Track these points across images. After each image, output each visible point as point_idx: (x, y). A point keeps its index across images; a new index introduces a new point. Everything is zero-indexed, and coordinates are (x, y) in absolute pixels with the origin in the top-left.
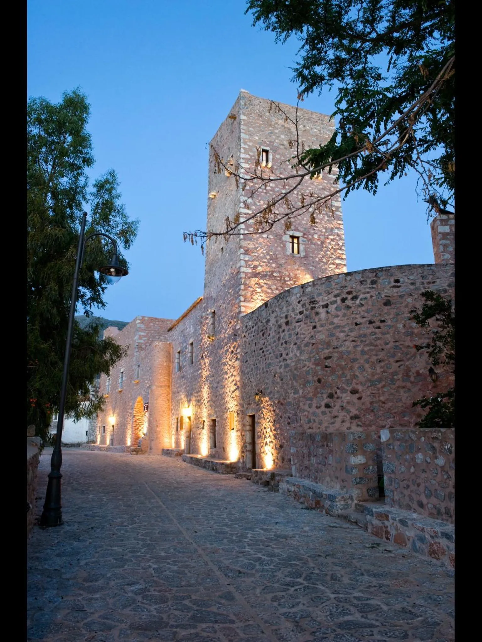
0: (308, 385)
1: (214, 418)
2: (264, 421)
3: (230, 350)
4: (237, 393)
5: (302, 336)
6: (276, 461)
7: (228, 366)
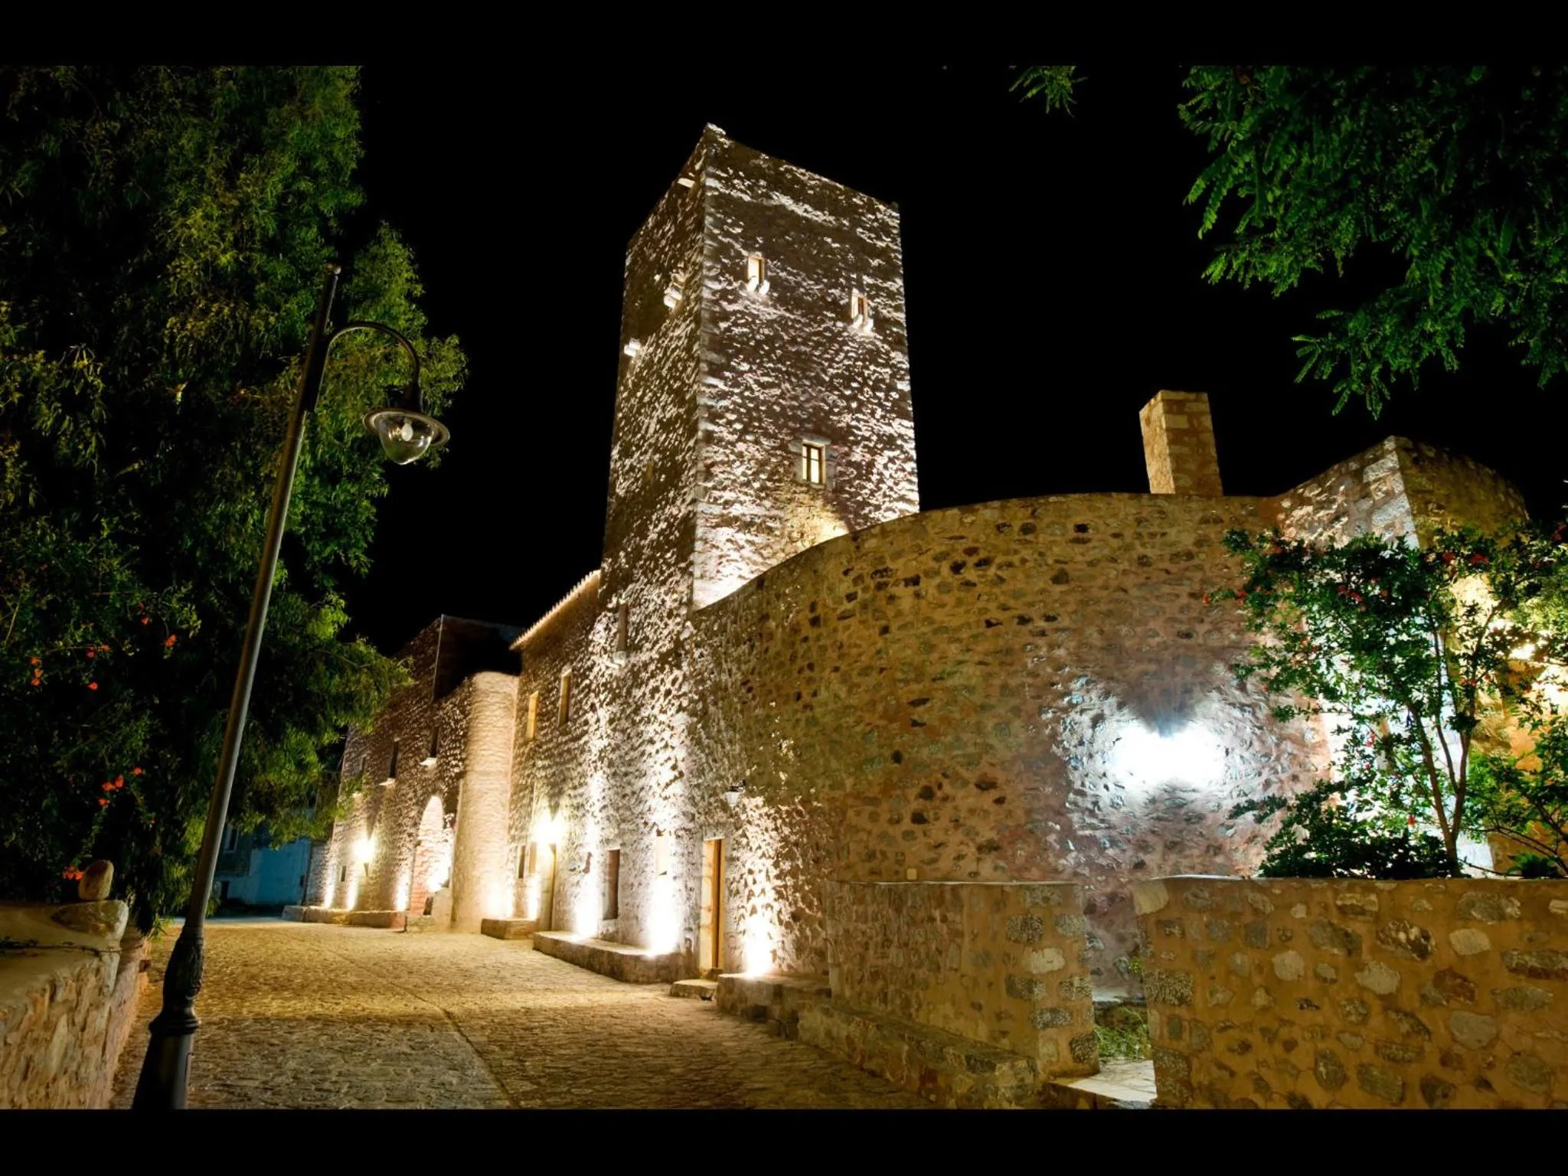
0: (867, 768)
1: (616, 847)
2: (749, 854)
3: (663, 689)
4: (678, 788)
5: (854, 651)
6: (780, 953)
7: (656, 726)
